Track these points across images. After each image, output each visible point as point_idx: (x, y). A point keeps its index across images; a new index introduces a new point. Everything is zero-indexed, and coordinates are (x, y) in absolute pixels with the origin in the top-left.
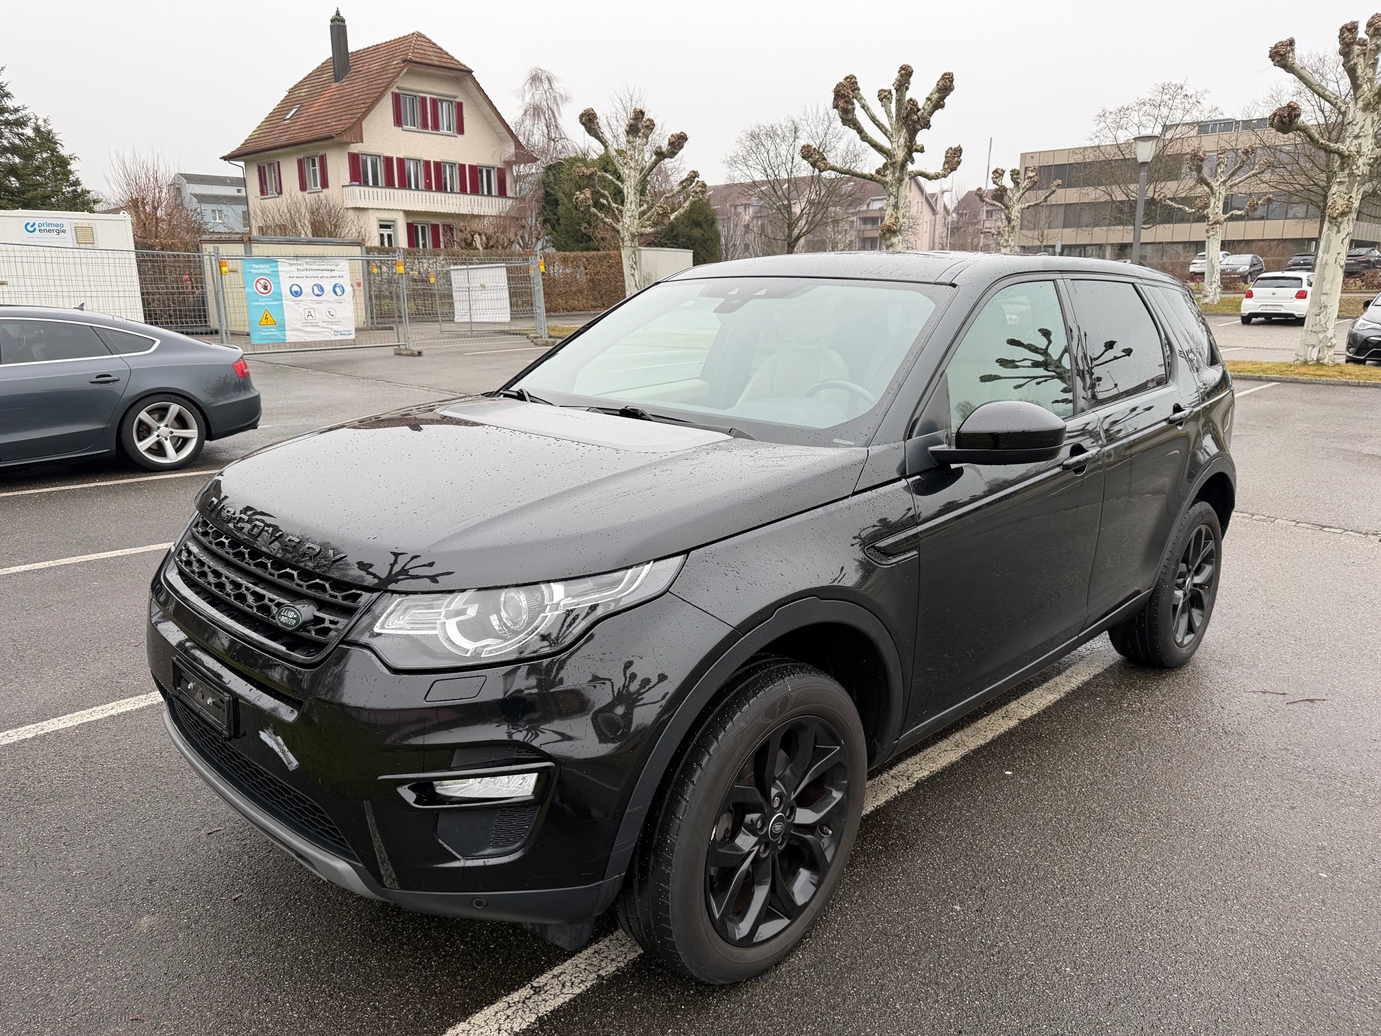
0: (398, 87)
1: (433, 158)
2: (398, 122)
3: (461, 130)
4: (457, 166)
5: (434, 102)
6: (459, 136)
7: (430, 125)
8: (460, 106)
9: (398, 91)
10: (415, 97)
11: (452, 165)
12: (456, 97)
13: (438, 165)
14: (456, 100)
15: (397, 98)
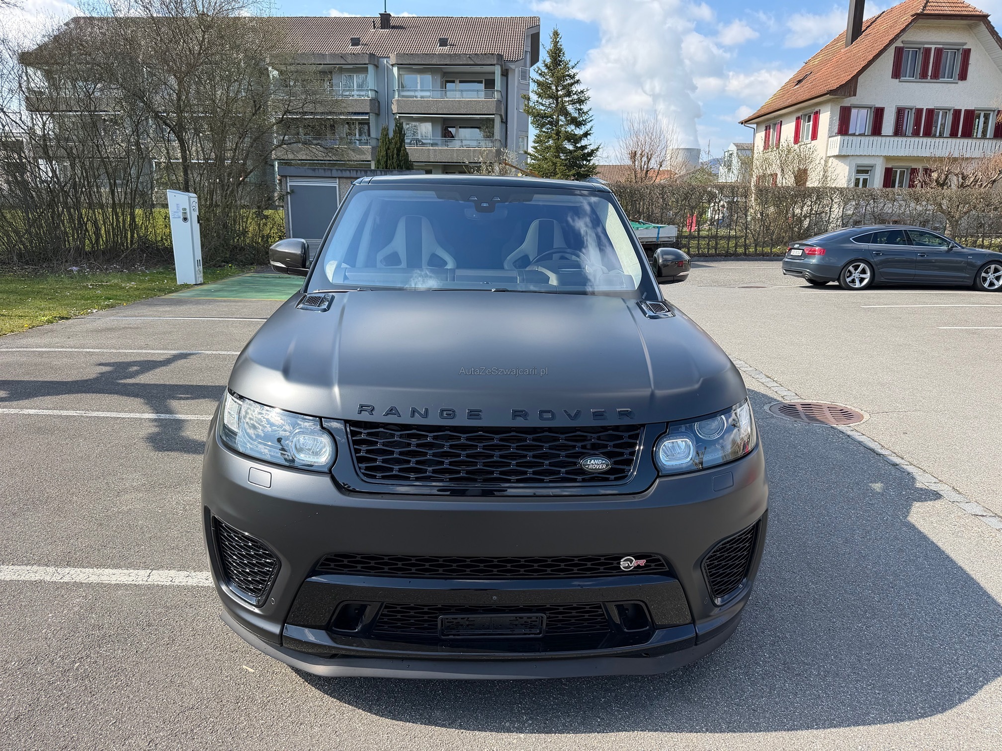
0: (902, 42)
1: (925, 105)
2: (897, 73)
3: (963, 76)
4: (952, 112)
5: (939, 52)
6: (960, 82)
7: (930, 74)
8: (967, 53)
9: (902, 45)
10: (920, 49)
11: (946, 111)
12: (965, 44)
13: (931, 112)
14: (965, 47)
15: (899, 52)
